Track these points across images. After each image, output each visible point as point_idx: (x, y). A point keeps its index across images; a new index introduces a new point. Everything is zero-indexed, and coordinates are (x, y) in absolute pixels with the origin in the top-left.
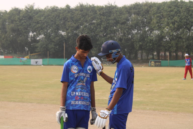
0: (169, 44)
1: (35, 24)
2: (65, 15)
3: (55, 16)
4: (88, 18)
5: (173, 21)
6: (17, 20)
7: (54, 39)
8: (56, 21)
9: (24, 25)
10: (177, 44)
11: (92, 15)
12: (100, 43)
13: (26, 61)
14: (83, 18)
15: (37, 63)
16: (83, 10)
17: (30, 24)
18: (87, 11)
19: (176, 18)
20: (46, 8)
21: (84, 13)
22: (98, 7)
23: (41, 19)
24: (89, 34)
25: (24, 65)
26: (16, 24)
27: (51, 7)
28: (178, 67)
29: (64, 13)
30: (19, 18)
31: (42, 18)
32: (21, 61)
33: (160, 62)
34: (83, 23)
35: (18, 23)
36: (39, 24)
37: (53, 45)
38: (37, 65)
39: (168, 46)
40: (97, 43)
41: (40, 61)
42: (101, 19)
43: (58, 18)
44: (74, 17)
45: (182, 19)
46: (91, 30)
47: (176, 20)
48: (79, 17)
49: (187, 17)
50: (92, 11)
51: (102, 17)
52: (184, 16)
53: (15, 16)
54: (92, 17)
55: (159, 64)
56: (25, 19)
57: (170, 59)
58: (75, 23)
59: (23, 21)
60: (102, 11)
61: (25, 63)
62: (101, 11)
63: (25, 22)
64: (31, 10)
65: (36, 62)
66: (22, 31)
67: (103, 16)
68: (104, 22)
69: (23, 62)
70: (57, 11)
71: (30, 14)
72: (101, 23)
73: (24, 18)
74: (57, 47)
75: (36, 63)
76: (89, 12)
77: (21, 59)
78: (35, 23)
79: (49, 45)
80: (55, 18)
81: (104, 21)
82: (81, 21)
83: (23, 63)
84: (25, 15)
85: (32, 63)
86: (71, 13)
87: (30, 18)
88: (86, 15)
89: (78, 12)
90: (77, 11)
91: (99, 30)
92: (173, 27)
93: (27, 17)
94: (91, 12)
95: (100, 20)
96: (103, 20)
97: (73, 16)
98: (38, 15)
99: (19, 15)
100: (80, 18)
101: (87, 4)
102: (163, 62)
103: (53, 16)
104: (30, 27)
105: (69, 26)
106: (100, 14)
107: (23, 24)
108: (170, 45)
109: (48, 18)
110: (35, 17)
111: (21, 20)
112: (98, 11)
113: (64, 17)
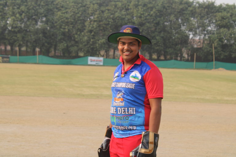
0: (14, 37)
5: (20, 11)
10: (23, 38)
19: (23, 8)
28: (29, 63)
33: (8, 58)
39: (13, 39)
45: (29, 10)
47: (23, 10)
49: (35, 7)
52: (32, 6)
55: (7, 61)
57: (20, 55)
92: (20, 18)
102: (12, 58)
108: (16, 38)
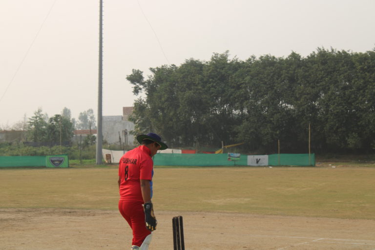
1: (233, 90)
2: (292, 72)
3: (272, 74)
4: (338, 77)
6: (199, 84)
7: (272, 117)
8: (274, 83)
9: (212, 93)
11: (346, 72)
12: (364, 123)
13: (238, 159)
14: (329, 77)
15: (259, 163)
16: (328, 61)
17: (224, 91)
18: (336, 64)
20: (250, 60)
21: (329, 67)
22: (357, 55)
23: (245, 80)
24: (342, 107)
25: (235, 166)
26: (197, 90)
27: (262, 57)
29: (291, 69)
30: (202, 80)
31: (248, 78)
32: (229, 159)
34: (328, 86)
35: (200, 89)
36: (241, 90)
37: (269, 129)
38: (259, 166)
40: (359, 123)
41: (264, 159)
42: (364, 78)
43: (278, 79)
44: (310, 75)
46: (345, 100)
48: (319, 74)
50: (345, 65)
51: (366, 75)
53: (194, 76)
54: (346, 74)
56: (214, 81)
58: (313, 87)
59: (208, 85)
60: (366, 63)
61: (236, 163)
62: (363, 64)
63: (212, 86)
64: (224, 64)
65: (257, 159)
66: (209, 103)
67: (368, 72)
68: (370, 84)
69: (233, 160)
70: (276, 65)
71: (223, 72)
72: (366, 86)
73: (211, 80)
74: (278, 132)
75: (257, 162)
76: (340, 65)
77: (229, 156)
78: (233, 87)
79: (261, 128)
80: (272, 77)
81: (370, 82)
82: (324, 83)
83: (233, 163)
84: (213, 74)
85: (249, 163)
86: (303, 68)
87: (223, 78)
88: (334, 72)
89: (316, 65)
90: (315, 63)
91: (362, 100)
93: (217, 77)
94: (343, 66)
95: (362, 81)
96: (370, 80)
97: (307, 74)
98: (237, 73)
99: (200, 74)
100: (322, 78)
101: (333, 50)
103: (268, 75)
104: (223, 95)
105: (300, 92)
106: (362, 69)
107: (210, 90)
109: (257, 79)
110: (232, 78)
111: (206, 82)
112: (357, 64)
113: (289, 75)
